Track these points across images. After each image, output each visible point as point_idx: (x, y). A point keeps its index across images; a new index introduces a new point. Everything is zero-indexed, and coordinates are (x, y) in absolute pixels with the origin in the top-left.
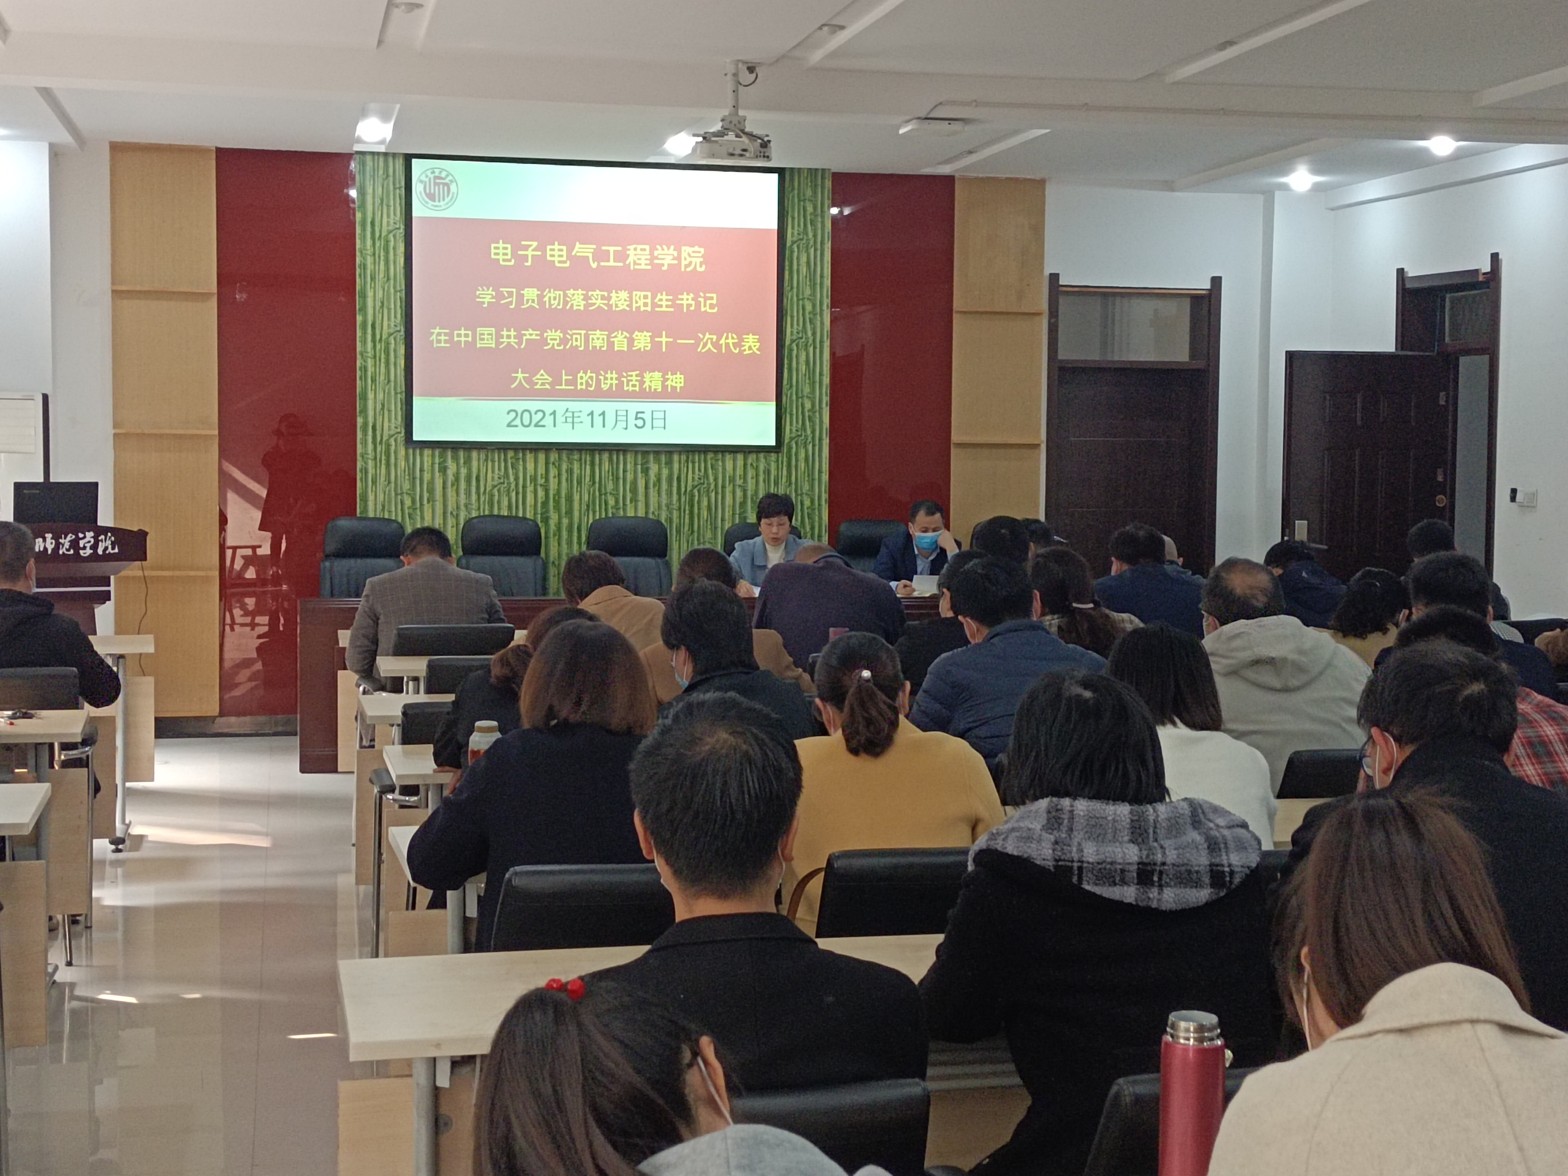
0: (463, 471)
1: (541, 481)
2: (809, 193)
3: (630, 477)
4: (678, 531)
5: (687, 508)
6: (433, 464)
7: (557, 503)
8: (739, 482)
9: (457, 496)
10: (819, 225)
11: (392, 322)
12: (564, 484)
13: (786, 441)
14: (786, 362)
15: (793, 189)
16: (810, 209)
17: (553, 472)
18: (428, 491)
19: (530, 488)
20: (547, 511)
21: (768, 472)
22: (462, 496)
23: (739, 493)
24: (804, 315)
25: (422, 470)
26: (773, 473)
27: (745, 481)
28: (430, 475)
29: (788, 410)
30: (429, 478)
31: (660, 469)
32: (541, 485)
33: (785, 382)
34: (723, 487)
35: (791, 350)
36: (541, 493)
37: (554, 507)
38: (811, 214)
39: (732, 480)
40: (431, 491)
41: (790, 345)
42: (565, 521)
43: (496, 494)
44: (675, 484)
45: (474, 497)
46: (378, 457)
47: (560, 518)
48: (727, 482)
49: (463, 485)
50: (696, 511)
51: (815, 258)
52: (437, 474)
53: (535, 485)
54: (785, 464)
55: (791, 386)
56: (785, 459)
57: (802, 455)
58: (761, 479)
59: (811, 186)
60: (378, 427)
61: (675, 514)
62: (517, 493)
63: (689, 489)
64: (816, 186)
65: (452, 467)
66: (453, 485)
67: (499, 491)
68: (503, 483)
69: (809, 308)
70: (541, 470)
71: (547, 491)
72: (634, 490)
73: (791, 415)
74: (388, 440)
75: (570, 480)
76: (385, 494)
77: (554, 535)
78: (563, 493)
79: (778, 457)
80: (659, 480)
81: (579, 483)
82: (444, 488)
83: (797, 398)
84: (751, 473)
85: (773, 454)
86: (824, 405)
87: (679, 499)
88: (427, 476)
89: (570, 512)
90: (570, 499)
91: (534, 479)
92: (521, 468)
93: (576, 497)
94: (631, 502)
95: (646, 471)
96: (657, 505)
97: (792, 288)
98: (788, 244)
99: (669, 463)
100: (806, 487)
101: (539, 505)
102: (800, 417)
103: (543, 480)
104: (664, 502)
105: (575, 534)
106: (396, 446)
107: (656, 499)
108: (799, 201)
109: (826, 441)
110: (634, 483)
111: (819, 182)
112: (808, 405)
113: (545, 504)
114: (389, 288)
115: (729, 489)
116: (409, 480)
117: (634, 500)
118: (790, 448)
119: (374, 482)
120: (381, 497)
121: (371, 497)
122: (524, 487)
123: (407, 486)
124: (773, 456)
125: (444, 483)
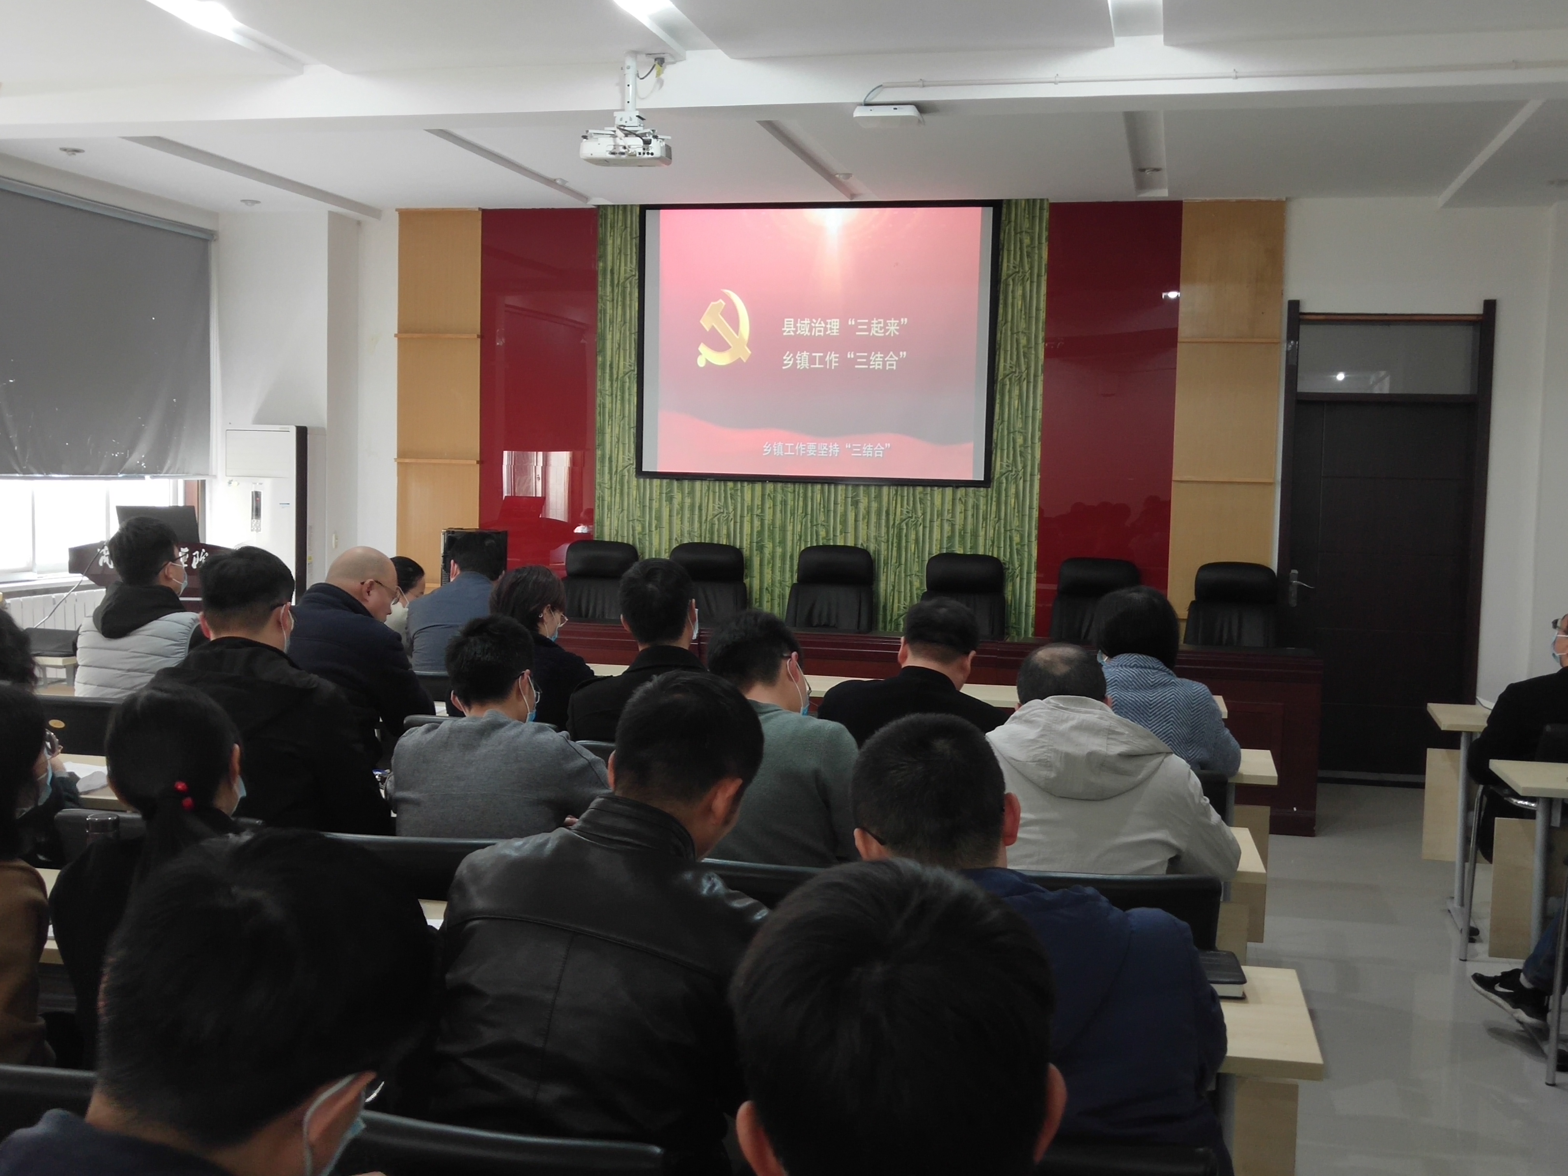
0: (688, 501)
1: (757, 511)
2: (1026, 225)
3: (840, 509)
4: (886, 564)
5: (895, 540)
6: (661, 493)
7: (772, 532)
8: (947, 516)
9: (682, 524)
10: (1036, 257)
11: (626, 363)
12: (778, 515)
13: (997, 476)
14: (998, 396)
15: (1010, 222)
16: (1027, 241)
17: (768, 503)
18: (656, 519)
19: (747, 519)
20: (762, 540)
21: (976, 507)
22: (686, 524)
23: (947, 527)
24: (1018, 349)
25: (651, 500)
26: (982, 507)
27: (953, 516)
28: (658, 504)
29: (999, 446)
30: (657, 507)
31: (869, 502)
32: (757, 515)
33: (996, 417)
34: (931, 521)
35: (1004, 385)
36: (757, 523)
37: (769, 536)
38: (1028, 246)
39: (941, 514)
40: (659, 518)
41: (1003, 379)
42: (779, 550)
43: (717, 522)
44: (884, 517)
45: (696, 525)
46: (614, 486)
47: (774, 547)
48: (936, 516)
49: (687, 514)
50: (904, 544)
51: (1031, 291)
52: (664, 503)
53: (752, 515)
54: (994, 499)
55: (1003, 421)
56: (994, 495)
57: (1013, 490)
58: (970, 513)
59: (1029, 218)
60: (614, 460)
61: (883, 546)
62: (735, 522)
63: (897, 522)
64: (1033, 217)
65: (677, 497)
66: (678, 514)
67: (719, 520)
68: (723, 513)
69: (1023, 341)
70: (758, 502)
71: (762, 521)
72: (844, 522)
73: (1002, 450)
74: (622, 471)
75: (784, 511)
76: (618, 521)
77: (769, 563)
78: (778, 523)
79: (987, 491)
80: (868, 513)
81: (793, 514)
82: (670, 516)
83: (1009, 433)
84: (959, 507)
85: (982, 489)
86: (1037, 440)
87: (888, 532)
88: (655, 505)
89: (783, 542)
90: (783, 529)
91: (751, 509)
92: (739, 499)
93: (790, 528)
94: (841, 534)
95: (855, 503)
96: (865, 537)
97: (1006, 322)
98: (1004, 277)
99: (879, 497)
100: (1016, 523)
101: (755, 534)
102: (1011, 453)
103: (760, 510)
104: (873, 534)
105: (788, 562)
106: (629, 476)
107: (865, 532)
108: (1016, 233)
109: (1037, 477)
110: (845, 515)
111: (1038, 214)
112: (1020, 440)
113: (761, 533)
114: (625, 330)
115: (936, 524)
116: (640, 507)
117: (844, 531)
118: (1000, 483)
119: (610, 509)
120: (615, 523)
121: (607, 523)
122: (742, 517)
123: (638, 513)
124: (982, 491)
125: (670, 511)
